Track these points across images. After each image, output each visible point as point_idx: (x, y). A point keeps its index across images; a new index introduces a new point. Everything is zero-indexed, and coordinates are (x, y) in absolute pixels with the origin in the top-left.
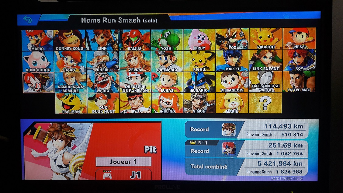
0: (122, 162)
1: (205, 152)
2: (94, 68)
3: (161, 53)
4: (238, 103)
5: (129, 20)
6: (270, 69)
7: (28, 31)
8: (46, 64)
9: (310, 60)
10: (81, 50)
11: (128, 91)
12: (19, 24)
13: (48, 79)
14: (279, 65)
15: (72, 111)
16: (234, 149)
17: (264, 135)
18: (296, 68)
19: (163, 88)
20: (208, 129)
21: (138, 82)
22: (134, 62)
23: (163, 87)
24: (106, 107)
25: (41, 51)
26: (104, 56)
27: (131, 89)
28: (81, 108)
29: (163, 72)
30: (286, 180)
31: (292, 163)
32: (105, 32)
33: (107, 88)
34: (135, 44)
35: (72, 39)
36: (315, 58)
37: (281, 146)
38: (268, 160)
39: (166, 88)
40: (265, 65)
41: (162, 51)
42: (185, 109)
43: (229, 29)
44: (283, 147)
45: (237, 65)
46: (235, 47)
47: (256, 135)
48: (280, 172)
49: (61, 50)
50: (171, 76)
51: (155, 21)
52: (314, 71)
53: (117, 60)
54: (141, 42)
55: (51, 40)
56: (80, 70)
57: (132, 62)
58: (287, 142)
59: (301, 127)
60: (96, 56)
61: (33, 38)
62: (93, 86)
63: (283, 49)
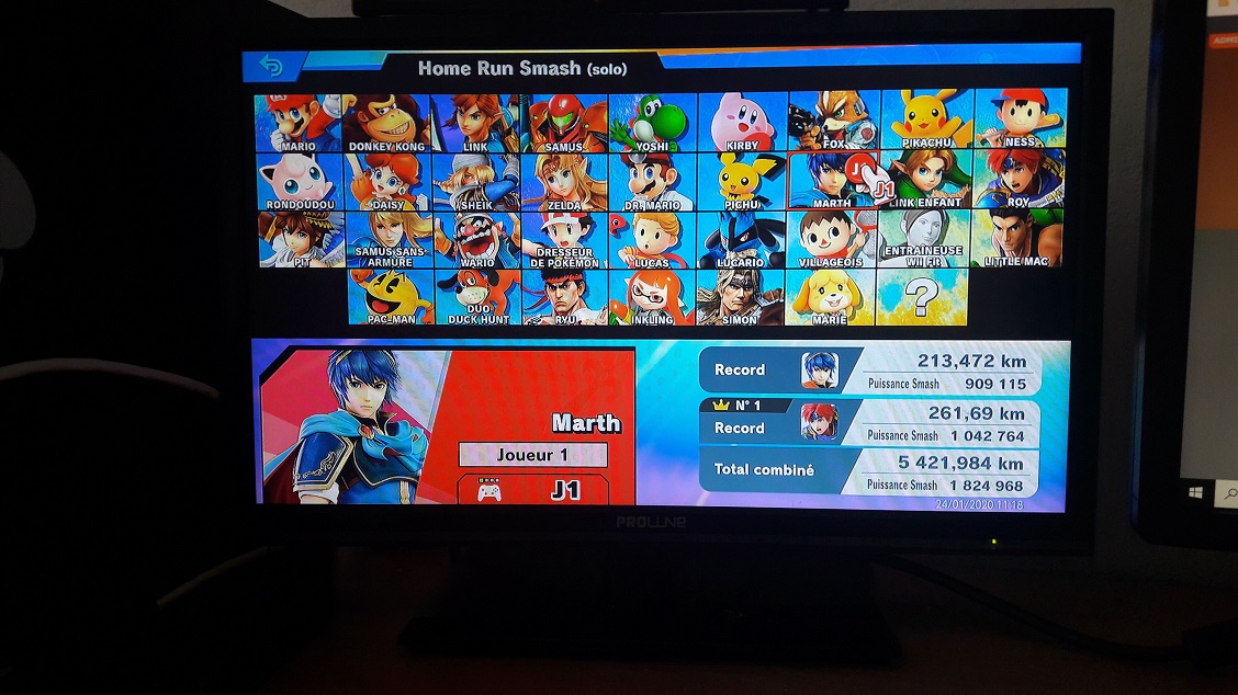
0: (528, 457)
1: (754, 429)
2: (452, 201)
3: (635, 159)
4: (845, 298)
5: (549, 69)
6: (935, 203)
7: (271, 96)
8: (321, 187)
9: (1050, 178)
10: (418, 152)
11: (546, 263)
12: (249, 77)
13: (327, 231)
14: (960, 193)
15: (395, 318)
16: (835, 422)
17: (917, 384)
18: (1011, 202)
19: (640, 258)
20: (763, 368)
21: (573, 239)
22: (562, 184)
23: (641, 253)
24: (486, 309)
25: (308, 154)
26: (481, 167)
27: (553, 258)
28: (420, 309)
29: (642, 211)
30: (978, 510)
31: (994, 463)
32: (484, 101)
33: (489, 255)
34: (566, 134)
35: (392, 120)
36: (1062, 174)
37: (963, 415)
38: (928, 453)
39: (649, 256)
40: (923, 194)
41: (640, 153)
42: (701, 314)
43: (826, 93)
44: (970, 417)
45: (844, 193)
46: (841, 144)
47: (894, 385)
48: (960, 485)
49: (364, 151)
50: (664, 225)
51: (621, 70)
52: (1059, 207)
53: (514, 180)
54: (582, 129)
55: (336, 121)
56: (416, 205)
57: (555, 186)
58: (981, 404)
59: (1021, 362)
60: (460, 166)
61: (286, 115)
62: (452, 250)
63: (974, 149)
